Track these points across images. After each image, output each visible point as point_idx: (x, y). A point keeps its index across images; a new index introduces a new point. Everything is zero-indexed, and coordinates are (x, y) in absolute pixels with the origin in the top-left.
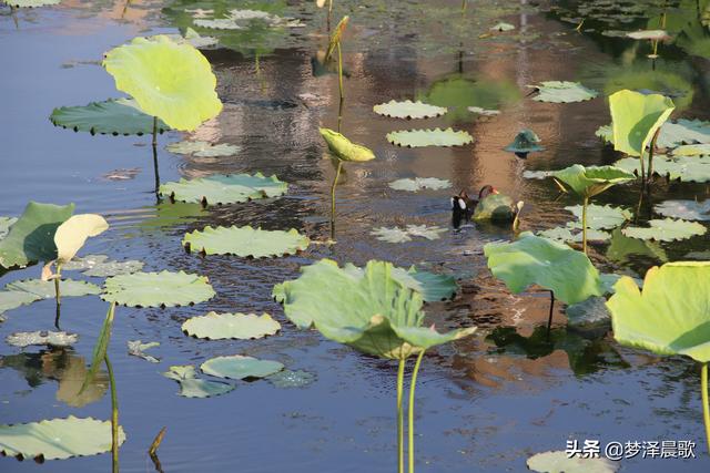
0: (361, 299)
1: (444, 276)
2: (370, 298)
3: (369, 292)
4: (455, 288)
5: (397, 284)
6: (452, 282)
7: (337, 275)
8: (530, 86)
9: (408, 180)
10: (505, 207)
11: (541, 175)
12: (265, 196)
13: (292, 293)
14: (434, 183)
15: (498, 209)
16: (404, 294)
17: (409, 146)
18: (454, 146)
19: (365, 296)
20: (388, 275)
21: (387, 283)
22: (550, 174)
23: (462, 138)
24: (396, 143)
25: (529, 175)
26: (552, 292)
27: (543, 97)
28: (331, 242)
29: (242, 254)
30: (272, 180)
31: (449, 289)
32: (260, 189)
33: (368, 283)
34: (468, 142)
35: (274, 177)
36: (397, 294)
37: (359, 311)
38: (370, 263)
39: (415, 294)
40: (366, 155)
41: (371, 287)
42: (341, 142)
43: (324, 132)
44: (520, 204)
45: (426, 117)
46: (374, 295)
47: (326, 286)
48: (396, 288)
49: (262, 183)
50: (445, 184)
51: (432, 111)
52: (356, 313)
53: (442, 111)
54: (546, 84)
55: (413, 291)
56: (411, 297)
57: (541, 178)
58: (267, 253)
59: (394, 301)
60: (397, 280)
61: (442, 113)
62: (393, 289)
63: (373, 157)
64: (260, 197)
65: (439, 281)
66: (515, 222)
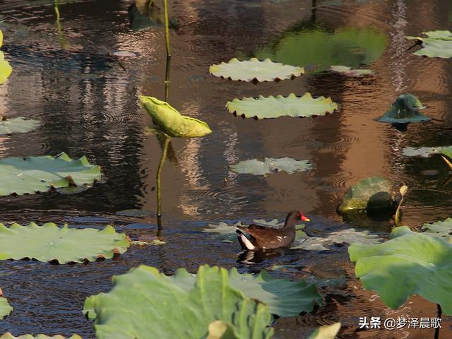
0: (192, 314)
1: (303, 284)
2: (203, 314)
3: (201, 306)
4: (317, 299)
5: (236, 294)
6: (313, 291)
7: (161, 286)
8: (410, 38)
9: (255, 162)
10: (382, 194)
11: (425, 152)
12: (72, 184)
13: (104, 310)
14: (288, 165)
15: (373, 197)
16: (246, 306)
17: (256, 118)
18: (314, 116)
19: (196, 311)
20: (225, 284)
21: (224, 295)
22: (437, 150)
23: (323, 106)
24: (239, 113)
25: (411, 152)
26: (439, 306)
27: (428, 51)
28: (157, 242)
29: (44, 259)
30: (80, 164)
31: (310, 300)
32: (65, 175)
33: (200, 295)
34: (331, 112)
35: (84, 159)
36: (238, 307)
37: (189, 331)
38: (201, 268)
39: (260, 306)
40: (201, 129)
41: (204, 299)
42: (168, 113)
43: (145, 99)
44: (403, 190)
45: (277, 80)
46: (207, 309)
47: (146, 300)
48: (236, 300)
49: (68, 167)
50: (303, 165)
51: (285, 71)
52: (186, 333)
53: (297, 71)
54: (430, 34)
55: (257, 302)
56: (255, 310)
57: (426, 155)
58: (75, 257)
59: (233, 316)
60: (236, 289)
61: (297, 74)
62: (232, 301)
63: (208, 131)
64: (66, 185)
65: (297, 290)
66: (397, 212)
